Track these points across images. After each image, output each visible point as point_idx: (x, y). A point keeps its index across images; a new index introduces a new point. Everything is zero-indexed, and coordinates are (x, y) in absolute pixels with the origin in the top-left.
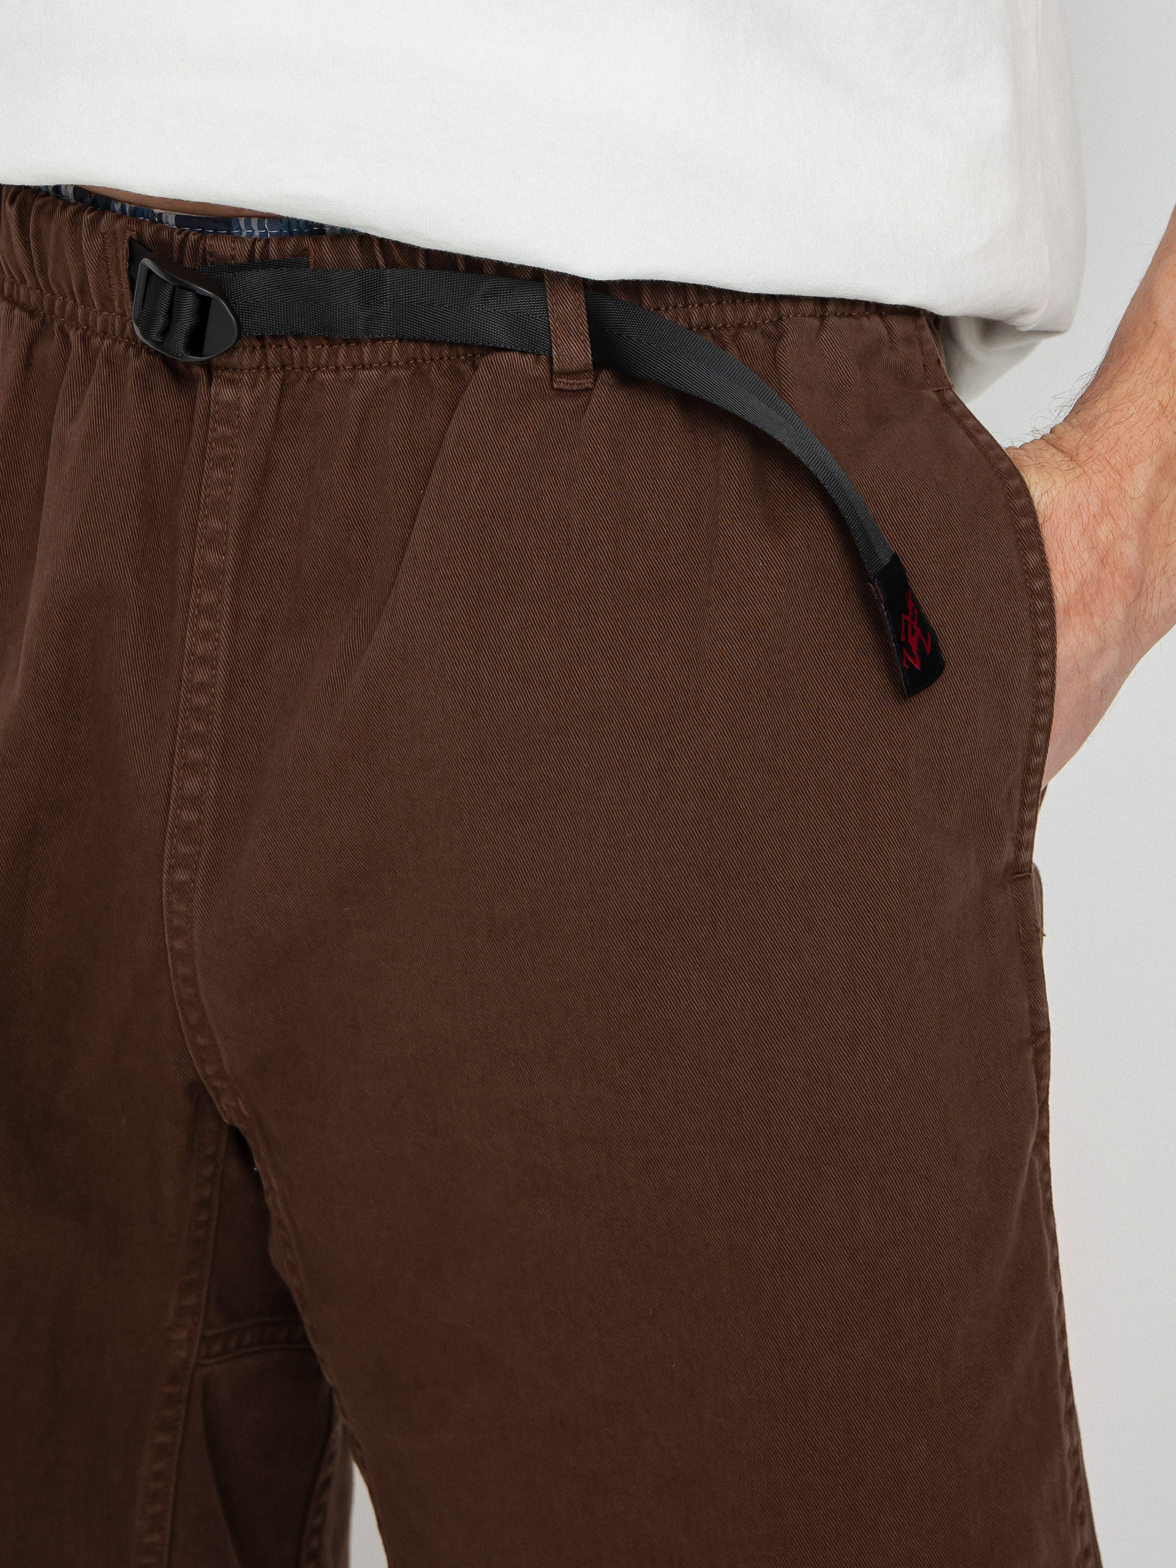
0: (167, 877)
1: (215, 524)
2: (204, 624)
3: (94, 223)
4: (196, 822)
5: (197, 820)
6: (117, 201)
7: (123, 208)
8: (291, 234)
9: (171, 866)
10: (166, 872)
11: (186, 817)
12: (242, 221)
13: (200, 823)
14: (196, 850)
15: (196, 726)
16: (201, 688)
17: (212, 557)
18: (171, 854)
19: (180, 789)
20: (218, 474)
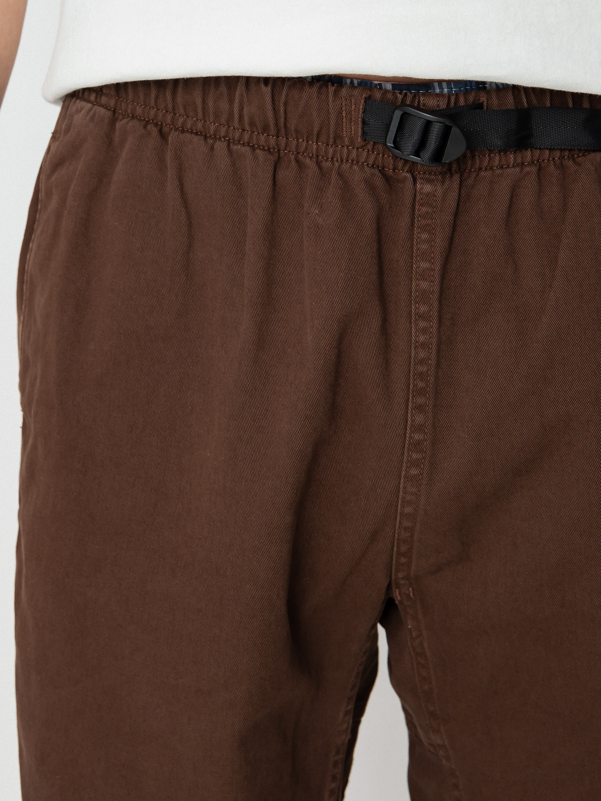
0: (405, 473)
1: (424, 265)
2: (422, 324)
3: (336, 93)
4: (422, 439)
5: (423, 439)
6: (348, 78)
7: (352, 82)
8: (472, 89)
9: (407, 467)
10: (404, 470)
11: (417, 437)
12: (436, 85)
13: (425, 440)
14: (423, 456)
15: (421, 384)
16: (422, 362)
17: (424, 285)
18: (408, 460)
19: (413, 421)
20: (425, 236)
